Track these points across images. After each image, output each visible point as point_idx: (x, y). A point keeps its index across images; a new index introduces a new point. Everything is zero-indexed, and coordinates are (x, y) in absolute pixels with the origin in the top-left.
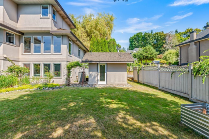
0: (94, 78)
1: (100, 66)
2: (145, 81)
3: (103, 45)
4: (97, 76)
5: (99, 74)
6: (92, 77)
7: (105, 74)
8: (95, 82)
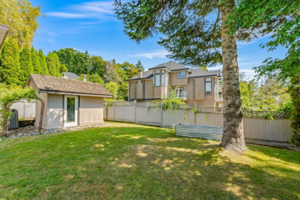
0: (59, 117)
1: (68, 99)
2: (116, 118)
3: (38, 61)
4: (63, 114)
5: (66, 112)
6: (55, 116)
7: (76, 112)
8: (60, 124)
